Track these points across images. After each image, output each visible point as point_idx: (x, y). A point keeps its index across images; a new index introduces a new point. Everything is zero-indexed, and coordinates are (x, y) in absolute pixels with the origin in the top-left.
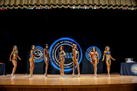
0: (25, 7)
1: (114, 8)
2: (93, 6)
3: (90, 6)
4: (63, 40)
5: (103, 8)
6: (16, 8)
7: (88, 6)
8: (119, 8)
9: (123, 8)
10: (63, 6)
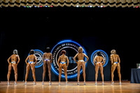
0: (23, 5)
1: (123, 6)
2: (100, 4)
3: (96, 4)
4: (65, 43)
5: (111, 6)
6: (12, 6)
7: (94, 4)
8: (129, 6)
9: (135, 6)
10: (65, 4)
